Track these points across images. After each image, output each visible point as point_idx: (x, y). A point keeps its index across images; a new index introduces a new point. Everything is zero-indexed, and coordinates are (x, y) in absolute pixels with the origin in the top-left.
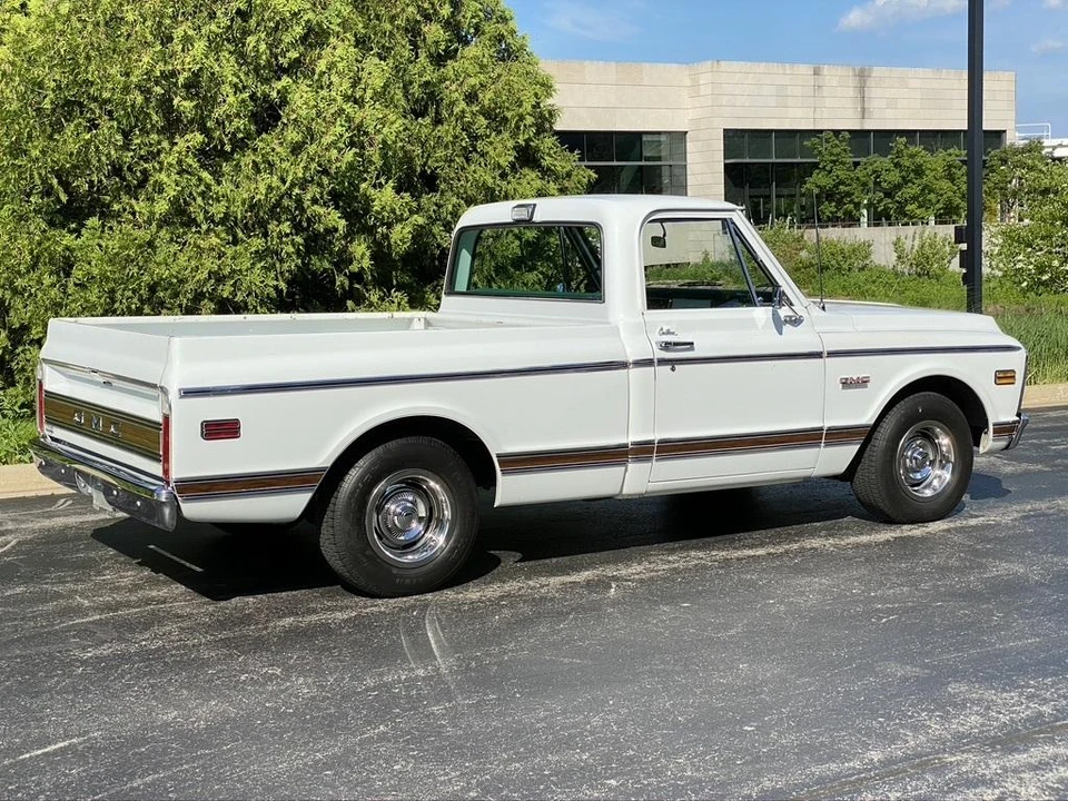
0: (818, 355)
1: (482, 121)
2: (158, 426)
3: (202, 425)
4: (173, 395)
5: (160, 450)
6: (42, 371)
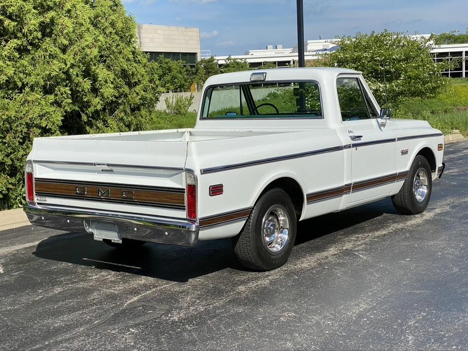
0: (393, 140)
1: (117, 37)
2: (181, 191)
3: (210, 188)
4: (197, 173)
5: (184, 203)
6: (32, 168)
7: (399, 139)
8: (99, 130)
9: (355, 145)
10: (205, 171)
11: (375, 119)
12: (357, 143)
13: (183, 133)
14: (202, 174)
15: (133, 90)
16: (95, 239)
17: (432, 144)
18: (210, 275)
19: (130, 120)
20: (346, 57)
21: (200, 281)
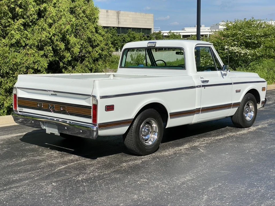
0: (231, 84)
1: (86, 19)
2: (89, 107)
3: (105, 107)
4: (98, 98)
5: (91, 115)
6: (17, 91)
7: (234, 83)
8: (70, 72)
9: (203, 86)
10: (102, 97)
11: (220, 71)
12: (205, 84)
13: (109, 75)
14: (101, 98)
15: (94, 49)
16: (46, 132)
17: (258, 87)
18: (110, 156)
19: (92, 66)
20: (228, 34)
21: (103, 159)
